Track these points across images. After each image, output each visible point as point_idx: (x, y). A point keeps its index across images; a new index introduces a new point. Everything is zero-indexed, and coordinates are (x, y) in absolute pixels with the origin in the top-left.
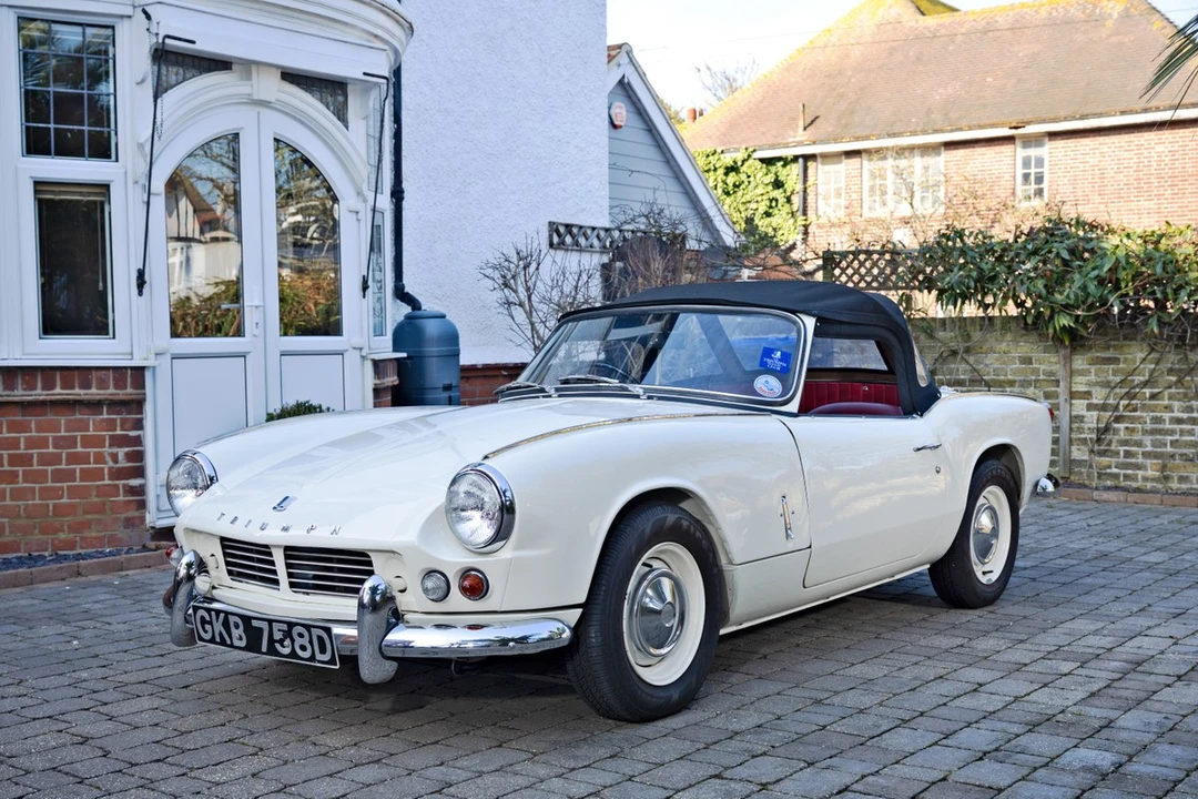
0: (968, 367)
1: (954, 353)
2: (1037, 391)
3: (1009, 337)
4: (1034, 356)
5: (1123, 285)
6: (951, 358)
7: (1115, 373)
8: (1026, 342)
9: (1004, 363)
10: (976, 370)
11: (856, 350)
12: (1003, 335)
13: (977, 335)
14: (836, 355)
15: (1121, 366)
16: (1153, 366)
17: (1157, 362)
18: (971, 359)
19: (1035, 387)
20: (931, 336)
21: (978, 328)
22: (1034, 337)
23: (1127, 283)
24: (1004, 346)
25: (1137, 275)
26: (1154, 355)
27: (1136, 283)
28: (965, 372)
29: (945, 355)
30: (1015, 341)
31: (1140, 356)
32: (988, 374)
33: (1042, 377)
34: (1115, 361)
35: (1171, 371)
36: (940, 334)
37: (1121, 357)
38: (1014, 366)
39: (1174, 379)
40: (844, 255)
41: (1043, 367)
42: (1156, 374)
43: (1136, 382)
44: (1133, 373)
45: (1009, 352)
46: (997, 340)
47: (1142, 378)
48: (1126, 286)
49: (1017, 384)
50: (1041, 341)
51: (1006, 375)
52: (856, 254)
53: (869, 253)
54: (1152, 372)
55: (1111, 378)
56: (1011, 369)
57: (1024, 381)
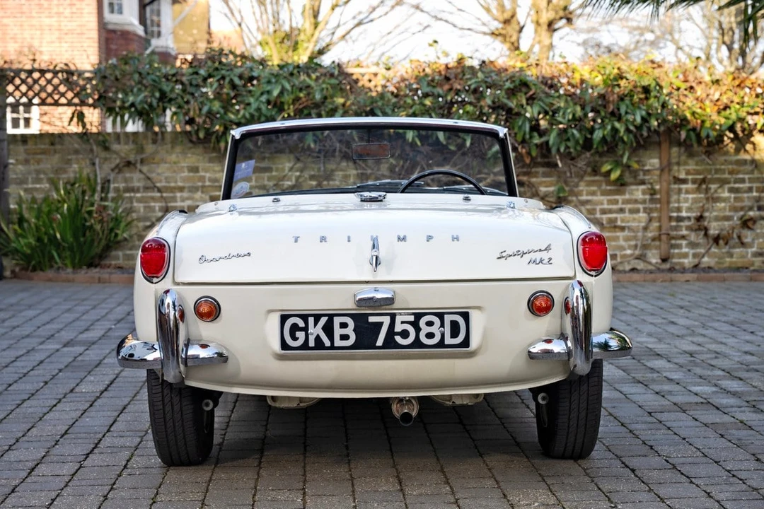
0: (142, 176)
1: (129, 164)
2: (203, 196)
3: (178, 149)
4: (201, 165)
5: (286, 107)
6: (126, 169)
7: (269, 179)
8: (193, 154)
9: (175, 172)
10: (149, 178)
11: (32, 161)
12: (173, 147)
13: (150, 148)
14: (11, 166)
15: (274, 173)
16: (298, 174)
17: (302, 171)
18: (145, 169)
19: (202, 192)
20: (107, 149)
21: (150, 141)
22: (200, 149)
23: (289, 105)
24: (173, 157)
25: (297, 99)
26: (299, 165)
27: (296, 106)
28: (139, 180)
29: (121, 165)
30: (184, 153)
31: (288, 165)
32: (161, 181)
33: (207, 183)
34: (268, 169)
35: (312, 177)
36: (115, 147)
37: (274, 167)
38: (183, 175)
39: (314, 183)
40: (17, 72)
41: (208, 175)
42: (301, 180)
43: (285, 186)
44: (284, 178)
45: (179, 162)
46: (167, 152)
47: (289, 183)
48: (289, 109)
49: (186, 190)
50: (206, 152)
51: (176, 182)
52: (30, 72)
53: (42, 72)
54: (298, 178)
55: (266, 182)
56: (181, 177)
57: (193, 187)
